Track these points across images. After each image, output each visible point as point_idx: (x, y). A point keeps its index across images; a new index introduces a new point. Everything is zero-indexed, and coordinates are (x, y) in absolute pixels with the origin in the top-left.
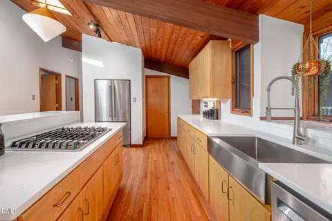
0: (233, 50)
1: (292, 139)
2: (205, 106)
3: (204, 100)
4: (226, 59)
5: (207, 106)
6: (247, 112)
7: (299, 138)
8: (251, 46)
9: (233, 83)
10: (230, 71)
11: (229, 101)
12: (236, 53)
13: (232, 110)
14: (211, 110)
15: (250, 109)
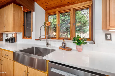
0: (23, 12)
1: (46, 45)
2: (6, 36)
3: (6, 33)
4: (20, 15)
5: (8, 36)
6: (30, 38)
7: (48, 45)
8: (32, 12)
9: (23, 26)
10: (22, 21)
11: (21, 34)
12: (25, 13)
13: (23, 37)
14: (11, 38)
15: (31, 36)
